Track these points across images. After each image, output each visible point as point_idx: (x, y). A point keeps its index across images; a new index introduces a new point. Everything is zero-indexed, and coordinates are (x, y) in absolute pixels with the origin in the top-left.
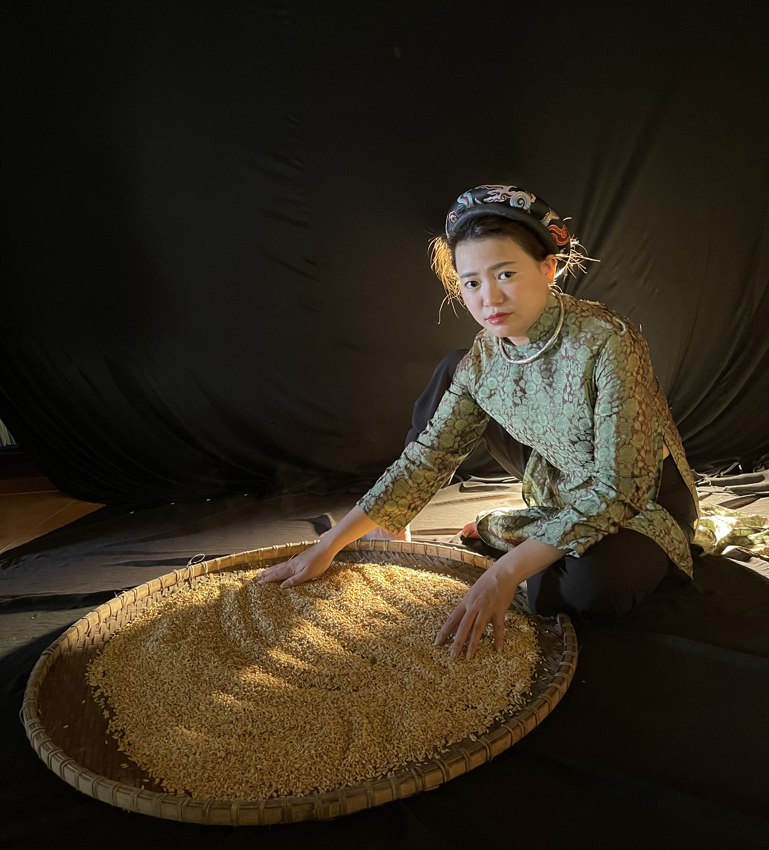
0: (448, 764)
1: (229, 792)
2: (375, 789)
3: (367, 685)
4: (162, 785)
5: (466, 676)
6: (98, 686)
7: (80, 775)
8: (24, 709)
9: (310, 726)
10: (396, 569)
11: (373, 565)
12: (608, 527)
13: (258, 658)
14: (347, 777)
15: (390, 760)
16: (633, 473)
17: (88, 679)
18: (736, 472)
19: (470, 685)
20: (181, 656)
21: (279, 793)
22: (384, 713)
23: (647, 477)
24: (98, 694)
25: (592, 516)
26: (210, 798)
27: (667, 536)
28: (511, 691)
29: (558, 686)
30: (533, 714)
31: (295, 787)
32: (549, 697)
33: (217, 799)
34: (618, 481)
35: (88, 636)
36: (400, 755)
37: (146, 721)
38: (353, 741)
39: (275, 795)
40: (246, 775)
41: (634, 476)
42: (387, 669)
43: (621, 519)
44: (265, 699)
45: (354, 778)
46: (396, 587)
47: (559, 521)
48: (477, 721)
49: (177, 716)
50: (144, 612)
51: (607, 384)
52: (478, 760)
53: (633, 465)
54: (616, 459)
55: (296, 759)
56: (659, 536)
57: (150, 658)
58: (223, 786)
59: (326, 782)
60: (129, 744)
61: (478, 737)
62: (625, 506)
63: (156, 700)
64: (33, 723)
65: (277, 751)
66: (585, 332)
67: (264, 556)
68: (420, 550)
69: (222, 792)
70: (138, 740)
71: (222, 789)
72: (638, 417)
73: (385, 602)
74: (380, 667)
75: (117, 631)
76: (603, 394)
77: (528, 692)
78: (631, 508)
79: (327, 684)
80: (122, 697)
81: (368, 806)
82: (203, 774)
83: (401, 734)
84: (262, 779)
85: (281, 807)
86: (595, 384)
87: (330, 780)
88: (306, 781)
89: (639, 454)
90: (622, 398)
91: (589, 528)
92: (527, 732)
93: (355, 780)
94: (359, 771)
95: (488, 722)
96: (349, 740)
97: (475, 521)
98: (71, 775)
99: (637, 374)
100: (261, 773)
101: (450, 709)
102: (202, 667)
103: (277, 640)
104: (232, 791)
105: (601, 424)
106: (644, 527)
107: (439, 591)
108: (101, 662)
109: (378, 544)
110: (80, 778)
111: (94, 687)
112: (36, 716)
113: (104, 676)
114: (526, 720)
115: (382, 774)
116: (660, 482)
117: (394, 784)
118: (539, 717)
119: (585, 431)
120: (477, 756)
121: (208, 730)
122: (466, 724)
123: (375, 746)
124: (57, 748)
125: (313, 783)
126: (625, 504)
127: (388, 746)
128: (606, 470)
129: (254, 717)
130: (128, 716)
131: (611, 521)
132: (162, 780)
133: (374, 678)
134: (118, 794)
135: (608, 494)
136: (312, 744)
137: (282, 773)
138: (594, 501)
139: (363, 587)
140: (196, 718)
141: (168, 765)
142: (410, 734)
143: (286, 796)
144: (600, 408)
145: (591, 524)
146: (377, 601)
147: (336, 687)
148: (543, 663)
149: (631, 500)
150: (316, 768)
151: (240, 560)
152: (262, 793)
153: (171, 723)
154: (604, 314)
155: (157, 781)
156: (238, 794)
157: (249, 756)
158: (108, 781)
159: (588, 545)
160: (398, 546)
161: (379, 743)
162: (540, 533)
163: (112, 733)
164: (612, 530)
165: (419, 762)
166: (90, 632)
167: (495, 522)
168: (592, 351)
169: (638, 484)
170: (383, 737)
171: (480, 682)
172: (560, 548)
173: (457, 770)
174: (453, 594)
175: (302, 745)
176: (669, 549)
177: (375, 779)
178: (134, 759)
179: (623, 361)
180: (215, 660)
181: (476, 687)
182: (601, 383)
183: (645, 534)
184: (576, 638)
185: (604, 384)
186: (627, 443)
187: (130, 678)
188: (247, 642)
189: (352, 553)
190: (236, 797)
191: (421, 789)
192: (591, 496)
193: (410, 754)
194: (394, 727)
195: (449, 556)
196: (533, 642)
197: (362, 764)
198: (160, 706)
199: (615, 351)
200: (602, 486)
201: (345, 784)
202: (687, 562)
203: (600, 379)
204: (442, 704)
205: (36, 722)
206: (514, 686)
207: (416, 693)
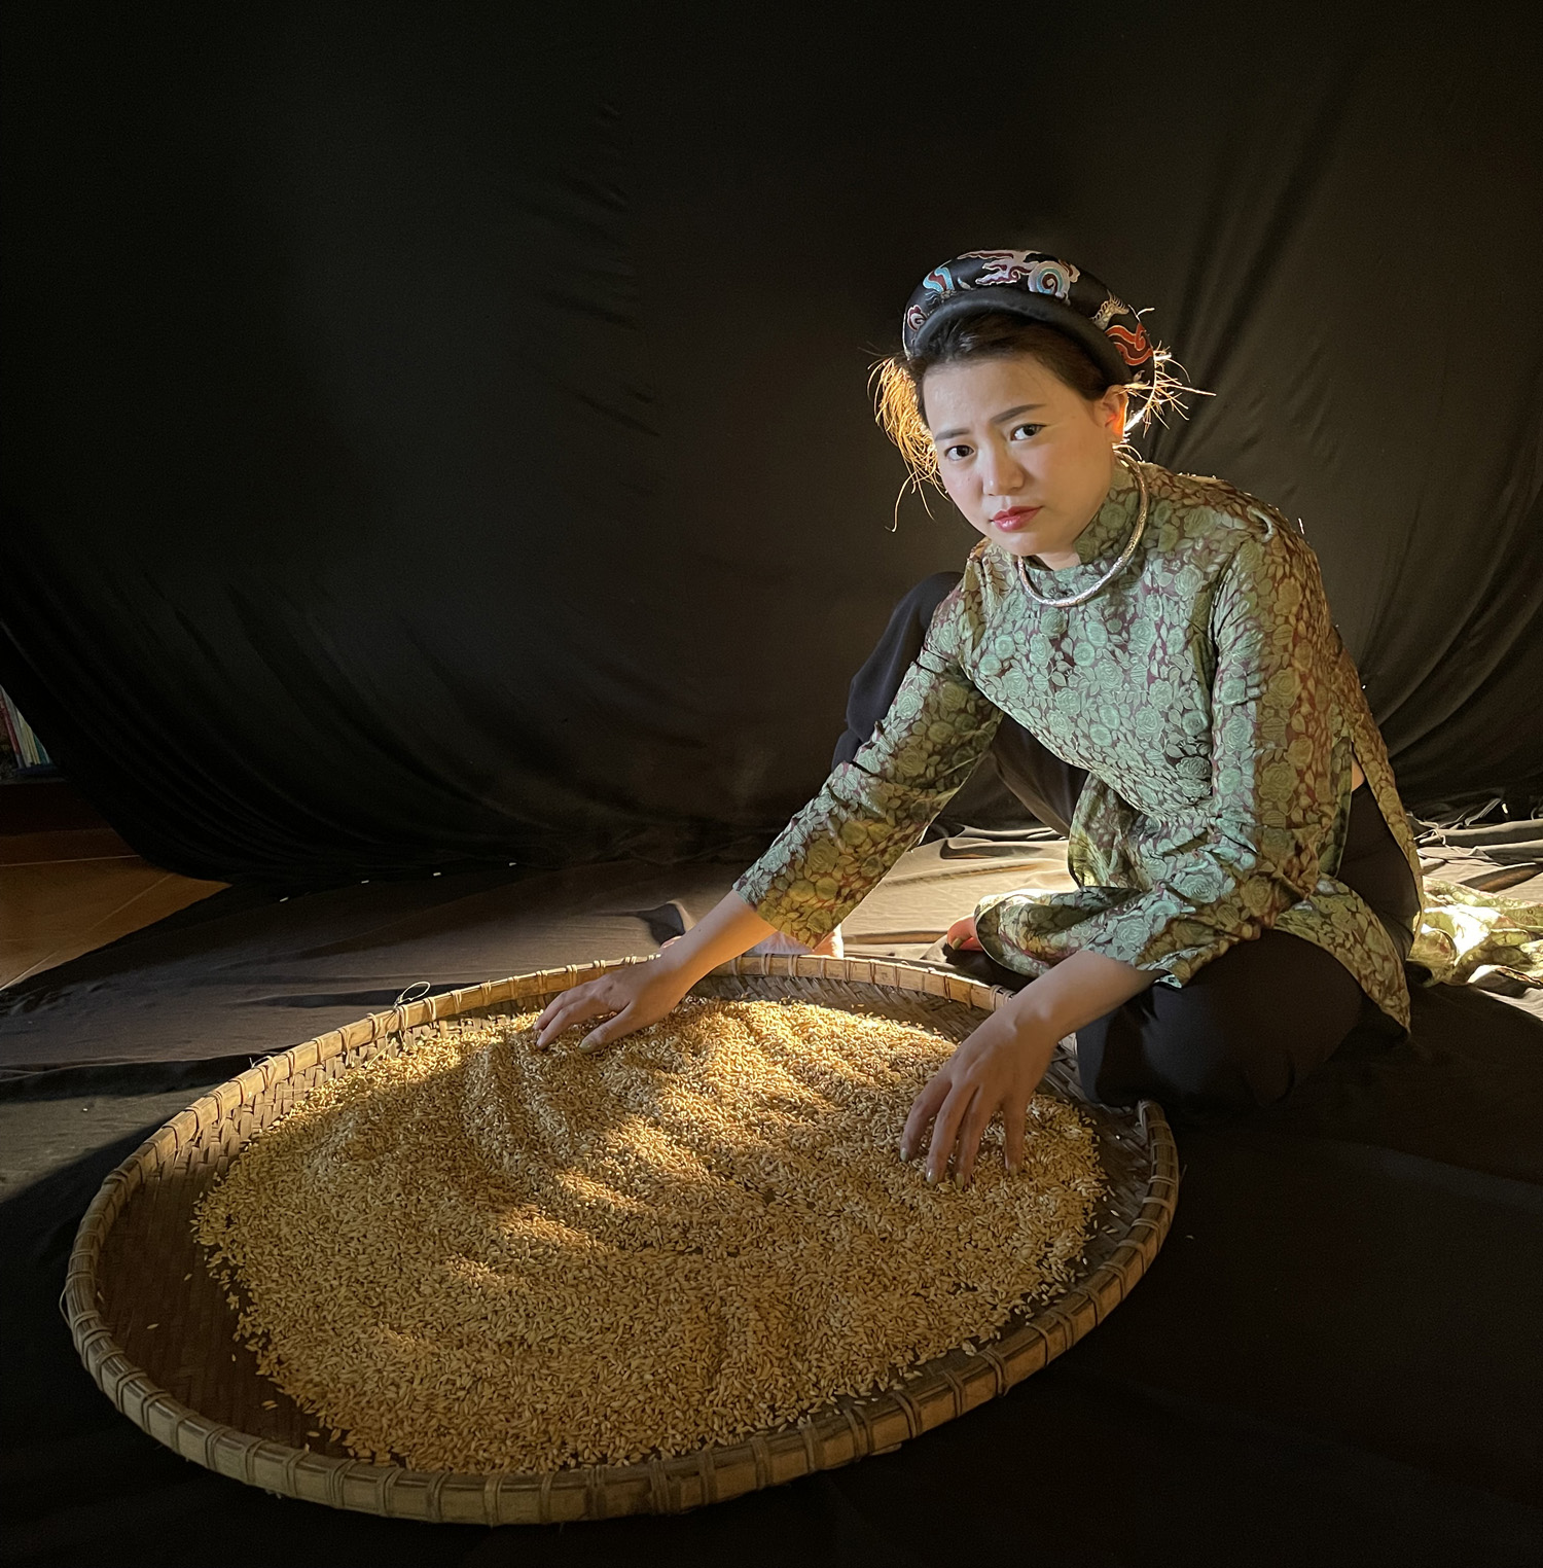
0: (918, 1401)
1: (479, 1458)
2: (772, 1452)
3: (756, 1243)
4: (345, 1444)
5: (954, 1226)
6: (217, 1245)
7: (181, 1423)
8: (69, 1291)
9: (641, 1326)
10: (813, 1012)
11: (768, 1004)
12: (1240, 927)
13: (538, 1190)
14: (716, 1427)
15: (802, 1394)
16: (1289, 818)
17: (197, 1231)
18: (1496, 817)
19: (962, 1243)
20: (383, 1186)
21: (580, 1459)
22: (790, 1298)
23: (1318, 826)
24: (216, 1260)
25: (1208, 904)
26: (442, 1468)
27: (1359, 946)
28: (1045, 1257)
29: (1140, 1246)
30: (1089, 1298)
31: (612, 1446)
32: (1121, 1266)
33: (455, 1471)
34: (1260, 835)
35: (197, 1145)
36: (823, 1383)
37: (313, 1316)
38: (729, 1356)
39: (573, 1463)
40: (515, 1423)
41: (1291, 825)
42: (796, 1212)
43: (1266, 910)
44: (553, 1271)
45: (731, 1429)
46: (814, 1048)
47: (1140, 913)
48: (977, 1316)
49: (374, 1305)
50: (308, 1098)
51: (1236, 640)
52: (979, 1392)
53: (1289, 803)
54: (1255, 791)
55: (614, 1391)
56: (1342, 945)
57: (320, 1190)
58: (468, 1446)
59: (674, 1436)
60: (280, 1362)
61: (979, 1348)
62: (1273, 885)
63: (333, 1272)
64: (87, 1320)
65: (577, 1375)
66: (1193, 539)
67: (550, 987)
68: (862, 974)
69: (467, 1456)
70: (297, 1353)
71: (465, 1452)
72: (1300, 706)
73: (791, 1077)
74: (782, 1207)
75: (254, 1136)
76: (1230, 661)
77: (1078, 1259)
78: (1285, 889)
79: (677, 1242)
80: (265, 1267)
81: (758, 1485)
82: (427, 1422)
83: (824, 1340)
84: (546, 1432)
85: (585, 1486)
86: (1213, 642)
87: (681, 1433)
88: (634, 1434)
89: (1302, 781)
90: (1267, 669)
91: (1200, 929)
92: (1078, 1338)
93: (733, 1432)
94: (741, 1415)
95: (999, 1317)
96: (720, 1352)
97: (973, 915)
98: (162, 1422)
99: (1298, 620)
100: (544, 1419)
101: (922, 1292)
102: (424, 1207)
103: (574, 1153)
104: (486, 1455)
105: (1224, 721)
106: (1312, 929)
107: (899, 1056)
108: (224, 1198)
109: (777, 962)
110: (181, 1430)
111: (209, 1247)
112: (92, 1304)
113: (228, 1226)
114: (1076, 1313)
115: (787, 1421)
116: (1345, 835)
117: (810, 1441)
118: (1101, 1305)
119: (1195, 737)
120: (976, 1384)
121: (438, 1333)
122: (956, 1321)
123: (772, 1365)
124: (136, 1369)
125: (649, 1438)
126: (1274, 881)
127: (800, 1367)
128: (1236, 812)
129: (530, 1307)
130: (278, 1305)
131: (1245, 915)
132: (345, 1433)
133: (771, 1230)
134: (258, 1461)
135: (1238, 860)
136: (647, 1361)
137: (585, 1419)
138: (1211, 874)
139: (749, 1048)
140: (414, 1309)
141: (358, 1403)
142: (841, 1343)
143: (594, 1465)
144: (1224, 687)
145: (1204, 919)
146: (776, 1076)
147: (694, 1245)
148: (1108, 1198)
149: (1285, 873)
150: (653, 1410)
151: (499, 993)
152: (547, 1459)
153: (364, 1320)
154: (1229, 501)
155: (336, 1434)
156: (497, 1461)
157: (519, 1385)
158: (238, 1436)
159: (1198, 963)
160: (818, 965)
161: (780, 1359)
162: (1103, 938)
163: (244, 1340)
164: (1248, 931)
165: (861, 1398)
166: (200, 1138)
167: (1012, 918)
168: (1206, 574)
169: (1301, 841)
170: (788, 1347)
171: (984, 1238)
172: (1143, 967)
173: (936, 1413)
174: (929, 1062)
175: (627, 1362)
176: (1363, 972)
177: (773, 1430)
178: (288, 1391)
179: (1269, 595)
180: (452, 1193)
181: (976, 1247)
182: (1226, 637)
183: (1316, 942)
184: (1175, 1152)
185: (1231, 640)
186: (1277, 758)
187: (280, 1230)
188: (516, 1157)
189: (726, 981)
190: (493, 1468)
191: (864, 1451)
192: (1206, 864)
193: (842, 1381)
194: (810, 1327)
195: (920, 985)
196: (1089, 1157)
197: (747, 1400)
198: (341, 1285)
199: (1252, 575)
200: (1228, 845)
201: (713, 1440)
202: (1399, 999)
203: (1222, 631)
204: (906, 1281)
205: (93, 1318)
206: (1051, 1246)
207: (855, 1259)
